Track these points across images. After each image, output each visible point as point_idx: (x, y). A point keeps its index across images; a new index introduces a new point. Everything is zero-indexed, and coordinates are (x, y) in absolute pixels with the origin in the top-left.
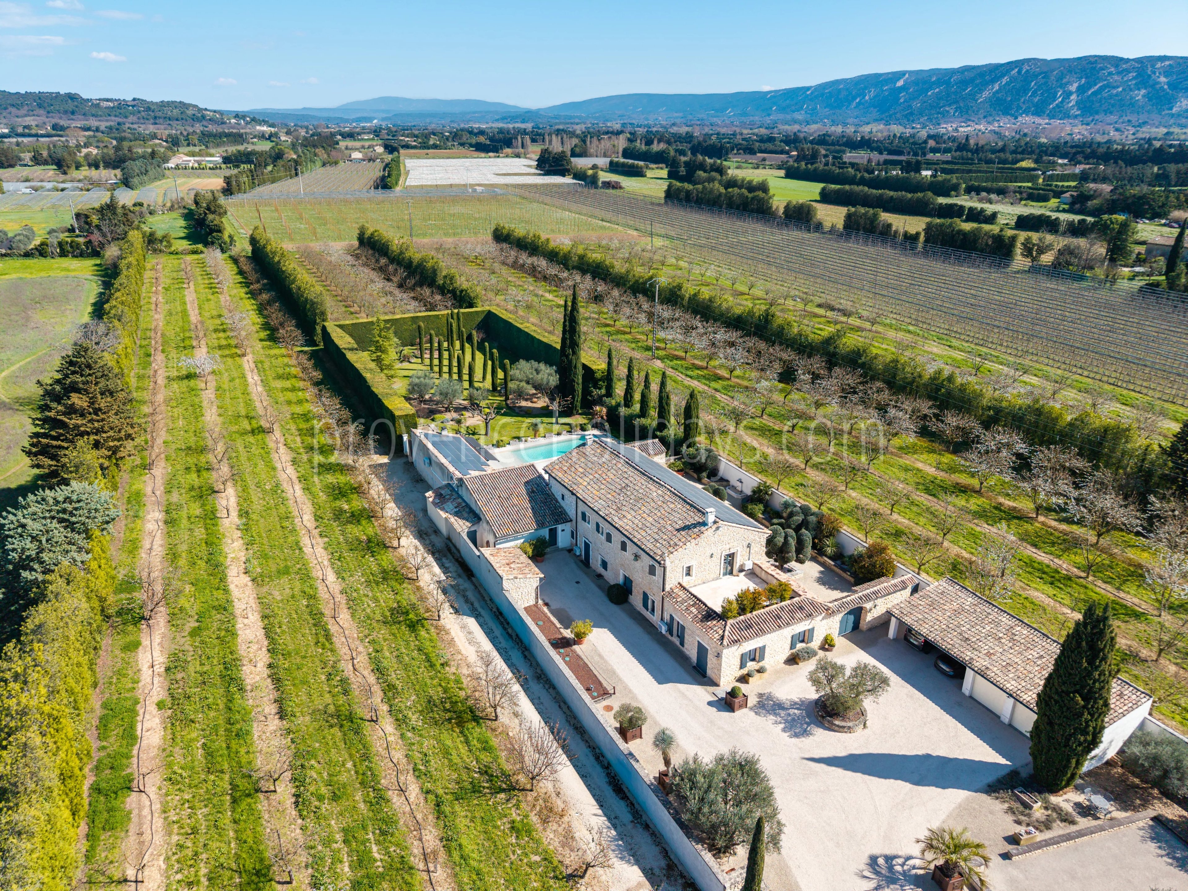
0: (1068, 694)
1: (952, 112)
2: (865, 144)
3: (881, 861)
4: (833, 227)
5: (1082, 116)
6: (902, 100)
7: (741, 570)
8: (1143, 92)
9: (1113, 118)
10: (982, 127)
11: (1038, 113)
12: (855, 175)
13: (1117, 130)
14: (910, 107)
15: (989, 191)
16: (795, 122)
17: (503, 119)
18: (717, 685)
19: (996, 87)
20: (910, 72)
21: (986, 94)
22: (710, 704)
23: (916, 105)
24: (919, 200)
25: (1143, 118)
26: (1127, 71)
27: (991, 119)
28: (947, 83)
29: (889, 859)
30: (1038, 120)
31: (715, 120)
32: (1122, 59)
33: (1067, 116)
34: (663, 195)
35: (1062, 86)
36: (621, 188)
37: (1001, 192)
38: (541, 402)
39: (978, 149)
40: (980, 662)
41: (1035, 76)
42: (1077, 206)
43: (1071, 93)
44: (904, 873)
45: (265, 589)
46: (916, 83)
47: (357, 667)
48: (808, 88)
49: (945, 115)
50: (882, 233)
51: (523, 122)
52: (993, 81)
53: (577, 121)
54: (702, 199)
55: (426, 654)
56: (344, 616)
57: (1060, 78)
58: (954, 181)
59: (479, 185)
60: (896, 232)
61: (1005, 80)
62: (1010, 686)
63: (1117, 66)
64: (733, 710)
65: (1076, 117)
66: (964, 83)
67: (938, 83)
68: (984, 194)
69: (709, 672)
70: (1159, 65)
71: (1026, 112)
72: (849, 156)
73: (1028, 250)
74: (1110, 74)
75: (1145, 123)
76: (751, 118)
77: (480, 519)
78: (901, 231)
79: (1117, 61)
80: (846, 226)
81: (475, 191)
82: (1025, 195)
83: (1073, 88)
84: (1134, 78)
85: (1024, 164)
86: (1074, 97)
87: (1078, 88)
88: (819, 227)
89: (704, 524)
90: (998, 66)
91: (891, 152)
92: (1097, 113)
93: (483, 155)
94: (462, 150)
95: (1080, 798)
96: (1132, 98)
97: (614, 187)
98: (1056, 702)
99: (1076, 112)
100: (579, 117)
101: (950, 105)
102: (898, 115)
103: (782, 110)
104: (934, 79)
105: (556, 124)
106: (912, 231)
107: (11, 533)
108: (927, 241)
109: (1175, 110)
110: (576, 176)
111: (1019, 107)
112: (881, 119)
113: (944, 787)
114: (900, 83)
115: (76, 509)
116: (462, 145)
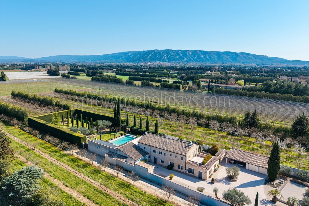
0: (275, 160)
1: (143, 60)
2: (128, 67)
3: (262, 201)
4: (139, 85)
5: (168, 61)
6: (131, 58)
7: (196, 155)
8: (178, 57)
9: (174, 62)
10: (149, 64)
11: (160, 61)
12: (133, 74)
13: (175, 64)
14: (133, 59)
15: (163, 76)
16: (108, 62)
17: (23, 61)
18: (206, 180)
19: (151, 55)
20: (132, 52)
21: (149, 57)
22: (208, 184)
23: (135, 59)
24: (152, 79)
25: (179, 62)
26: (175, 53)
27: (151, 62)
28: (140, 54)
29: (263, 200)
30: (160, 62)
31: (87, 62)
32: (173, 50)
33: (165, 61)
34: (91, 79)
35: (164, 55)
36: (76, 78)
37: (165, 77)
38: (108, 130)
39: (154, 68)
40: (249, 162)
41: (158, 53)
42: (182, 79)
43: (165, 57)
44: (267, 202)
45: (77, 189)
46: (133, 54)
47: (123, 200)
48: (109, 55)
49: (141, 61)
50: (151, 86)
51: (30, 62)
52: (150, 54)
53: (47, 62)
54: (103, 80)
55: (138, 192)
56: (108, 190)
57: (163, 54)
58: (155, 75)
59: (35, 79)
60: (154, 85)
61: (152, 54)
62: (257, 164)
63: (172, 52)
64: (214, 184)
65: (167, 62)
66: (144, 54)
67: (138, 54)
68: (162, 77)
69: (203, 178)
70: (180, 51)
71: (157, 60)
72: (127, 70)
73: (183, 88)
74: (172, 53)
75: (180, 63)
76: (96, 61)
77: (127, 158)
78: (155, 85)
79: (172, 51)
80: (142, 85)
81: (33, 80)
82: (170, 77)
83: (165, 56)
84: (176, 54)
85: (165, 71)
86: (166, 57)
87: (166, 56)
88: (135, 85)
89: (190, 145)
90: (150, 51)
91: (135, 69)
92: (171, 61)
93: (26, 71)
94: (18, 70)
95: (278, 181)
96: (176, 58)
97: (74, 78)
98: (273, 162)
99: (167, 60)
100: (48, 61)
101: (142, 59)
102: (131, 61)
103: (103, 59)
104: (137, 53)
105: (42, 63)
106: (158, 85)
107: (15, 184)
108: (161, 87)
109: (184, 60)
110: (62, 76)
111: (156, 60)
112: (128, 62)
113: (259, 186)
114: (130, 54)
115: (33, 173)
116: (16, 68)
